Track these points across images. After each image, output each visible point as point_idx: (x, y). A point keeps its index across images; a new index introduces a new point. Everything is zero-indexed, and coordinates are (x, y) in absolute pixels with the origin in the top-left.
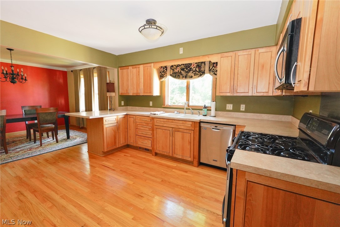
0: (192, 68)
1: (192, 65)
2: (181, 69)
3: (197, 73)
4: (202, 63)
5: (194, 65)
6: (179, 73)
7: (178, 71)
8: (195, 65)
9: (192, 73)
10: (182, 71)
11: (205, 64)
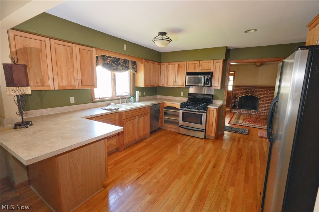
0: (121, 62)
1: (120, 60)
2: (112, 61)
3: (124, 68)
4: (127, 60)
5: (121, 60)
6: (110, 64)
7: (109, 62)
8: (123, 60)
9: (121, 67)
10: (113, 63)
11: (129, 62)
